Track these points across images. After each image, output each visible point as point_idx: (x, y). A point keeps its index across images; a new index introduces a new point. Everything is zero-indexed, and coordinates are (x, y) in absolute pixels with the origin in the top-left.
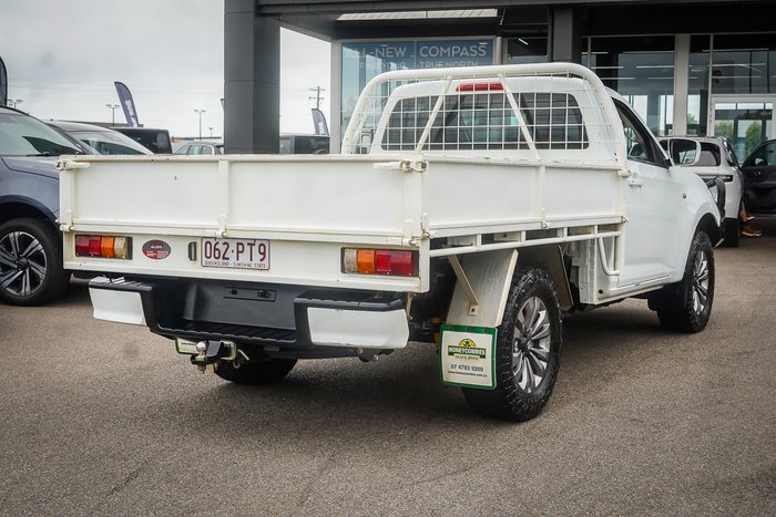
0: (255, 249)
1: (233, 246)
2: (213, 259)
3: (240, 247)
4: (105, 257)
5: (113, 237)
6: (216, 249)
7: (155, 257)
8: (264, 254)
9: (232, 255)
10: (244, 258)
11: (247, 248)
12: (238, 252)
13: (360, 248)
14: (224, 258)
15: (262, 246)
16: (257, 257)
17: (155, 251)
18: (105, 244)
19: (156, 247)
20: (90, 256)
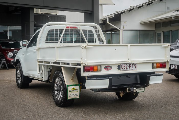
0: (134, 65)
1: (128, 65)
2: (123, 69)
3: (130, 65)
4: (94, 71)
5: (97, 66)
6: (124, 66)
7: (108, 70)
8: (136, 66)
9: (128, 67)
10: (131, 68)
11: (132, 65)
12: (130, 66)
13: (157, 63)
14: (126, 68)
15: (135, 65)
16: (134, 67)
17: (108, 68)
18: (95, 68)
19: (108, 67)
20: (90, 72)
